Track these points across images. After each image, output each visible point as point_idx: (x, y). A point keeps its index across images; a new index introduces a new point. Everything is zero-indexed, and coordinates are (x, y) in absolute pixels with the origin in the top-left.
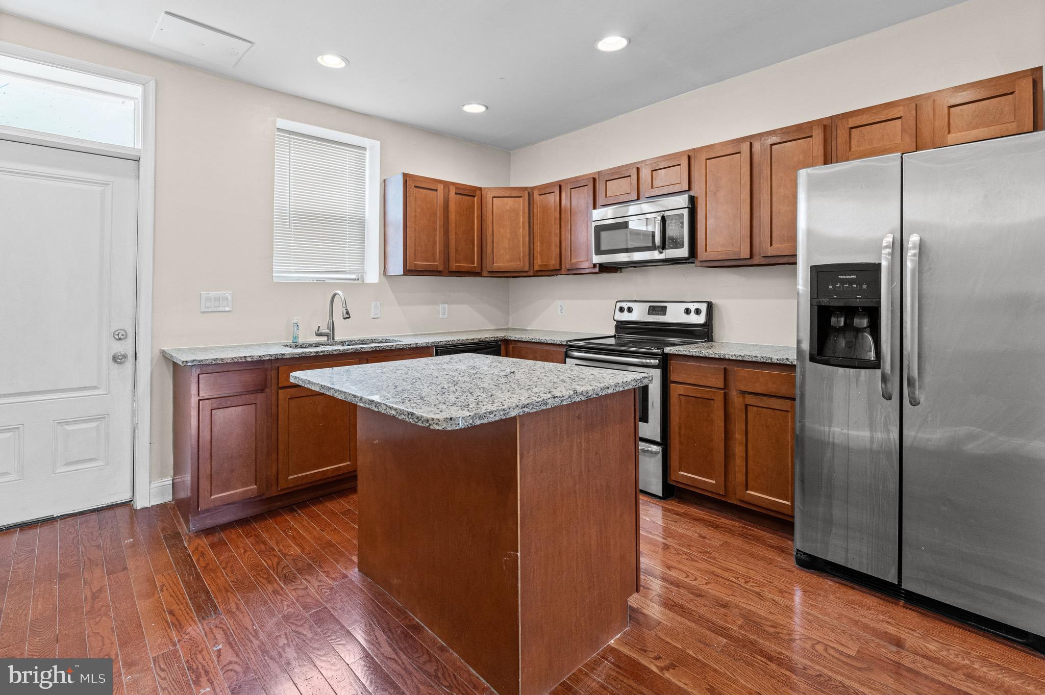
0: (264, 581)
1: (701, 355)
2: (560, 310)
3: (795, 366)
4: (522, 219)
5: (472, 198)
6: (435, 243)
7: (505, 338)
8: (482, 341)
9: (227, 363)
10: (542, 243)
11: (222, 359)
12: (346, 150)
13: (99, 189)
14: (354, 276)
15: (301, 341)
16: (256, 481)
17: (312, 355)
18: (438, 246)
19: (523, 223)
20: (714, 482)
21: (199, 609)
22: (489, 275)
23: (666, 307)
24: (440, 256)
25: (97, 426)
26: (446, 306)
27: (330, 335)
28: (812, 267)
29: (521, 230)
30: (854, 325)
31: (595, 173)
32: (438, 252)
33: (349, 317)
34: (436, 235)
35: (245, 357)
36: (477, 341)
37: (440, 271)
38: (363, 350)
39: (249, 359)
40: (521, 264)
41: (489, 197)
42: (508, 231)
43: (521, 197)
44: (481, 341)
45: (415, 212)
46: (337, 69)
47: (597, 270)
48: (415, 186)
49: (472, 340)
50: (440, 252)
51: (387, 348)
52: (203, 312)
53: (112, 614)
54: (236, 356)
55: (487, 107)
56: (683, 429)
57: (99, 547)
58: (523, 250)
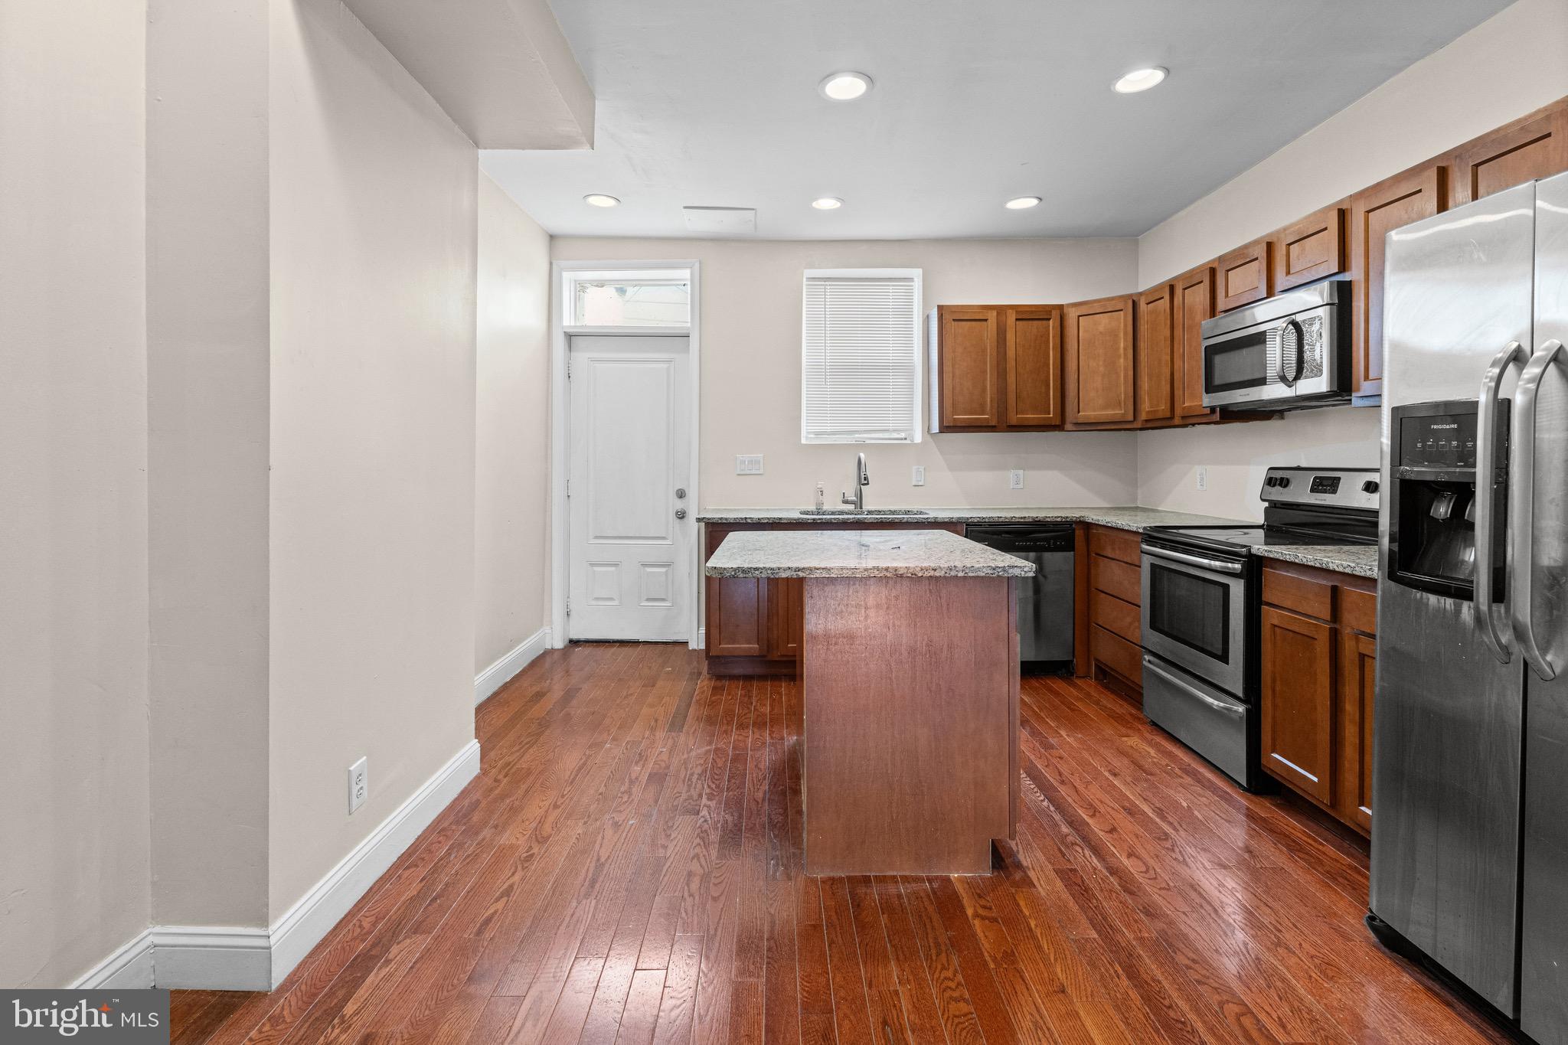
0: (725, 722)
1: (1297, 561)
2: (1199, 480)
3: (1375, 581)
4: (1123, 344)
5: (1044, 322)
6: (984, 390)
7: (1082, 519)
8: (1039, 521)
9: (730, 523)
10: (1150, 376)
11: (726, 519)
12: (888, 286)
13: (665, 366)
14: (903, 435)
15: (825, 508)
16: (758, 641)
17: (809, 521)
18: (989, 393)
19: (1125, 349)
20: (1316, 779)
21: (673, 724)
22: (1074, 429)
23: (1339, 479)
24: (992, 406)
25: (667, 571)
26: (1021, 472)
27: (859, 502)
28: (1393, 409)
29: (1122, 360)
30: (1431, 514)
31: (1214, 261)
32: (989, 400)
33: (868, 484)
34: (986, 379)
35: (746, 518)
36: (1031, 520)
37: (995, 426)
38: (866, 521)
39: (749, 521)
40: (1121, 411)
41: (1072, 315)
42: (1101, 363)
43: (1122, 310)
44: (1036, 521)
45: (954, 352)
46: (834, 209)
47: (1217, 417)
48: (954, 320)
49: (1022, 518)
50: (991, 401)
51: (896, 521)
52: (739, 475)
53: (627, 710)
54: (739, 516)
55: (1040, 199)
56: (1278, 683)
57: (650, 668)
58: (1124, 389)
